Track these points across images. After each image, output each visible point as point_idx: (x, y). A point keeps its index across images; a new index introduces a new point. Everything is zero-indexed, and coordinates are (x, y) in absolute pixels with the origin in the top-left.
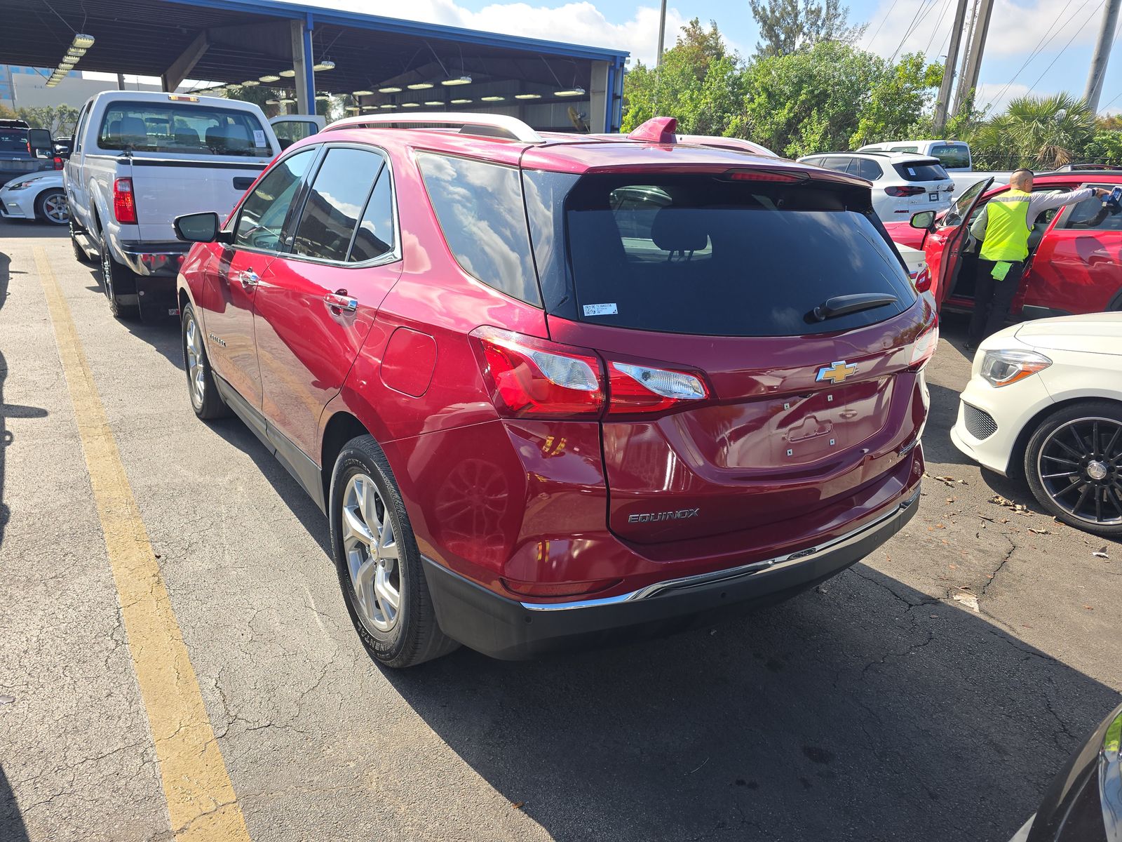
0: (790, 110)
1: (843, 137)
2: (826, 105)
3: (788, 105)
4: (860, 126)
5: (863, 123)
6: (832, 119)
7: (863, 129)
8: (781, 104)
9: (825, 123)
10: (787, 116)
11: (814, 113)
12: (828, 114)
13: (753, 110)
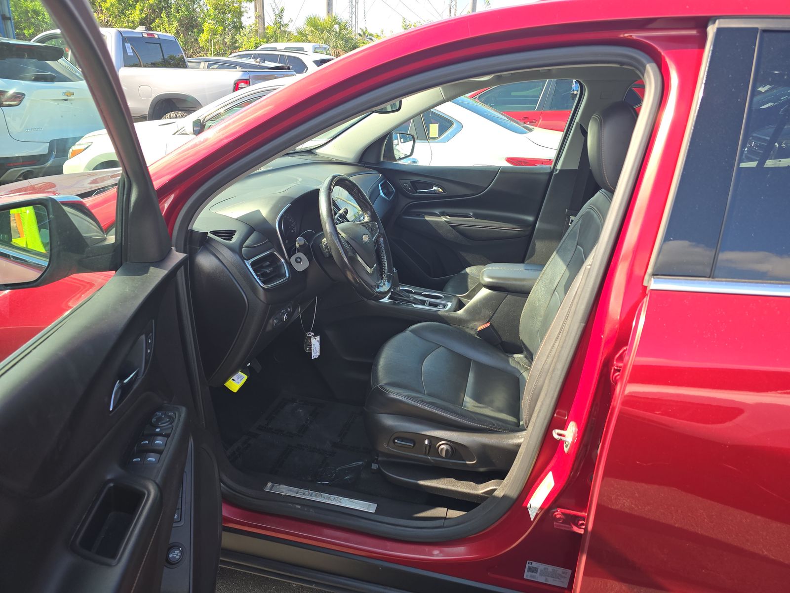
0: (141, 11)
1: (192, 37)
2: (172, 10)
3: (138, 7)
4: (204, 28)
5: (206, 27)
6: (179, 21)
7: (208, 31)
8: (130, 5)
9: (175, 24)
10: (140, 17)
11: (163, 15)
12: (176, 17)
13: (107, 9)
